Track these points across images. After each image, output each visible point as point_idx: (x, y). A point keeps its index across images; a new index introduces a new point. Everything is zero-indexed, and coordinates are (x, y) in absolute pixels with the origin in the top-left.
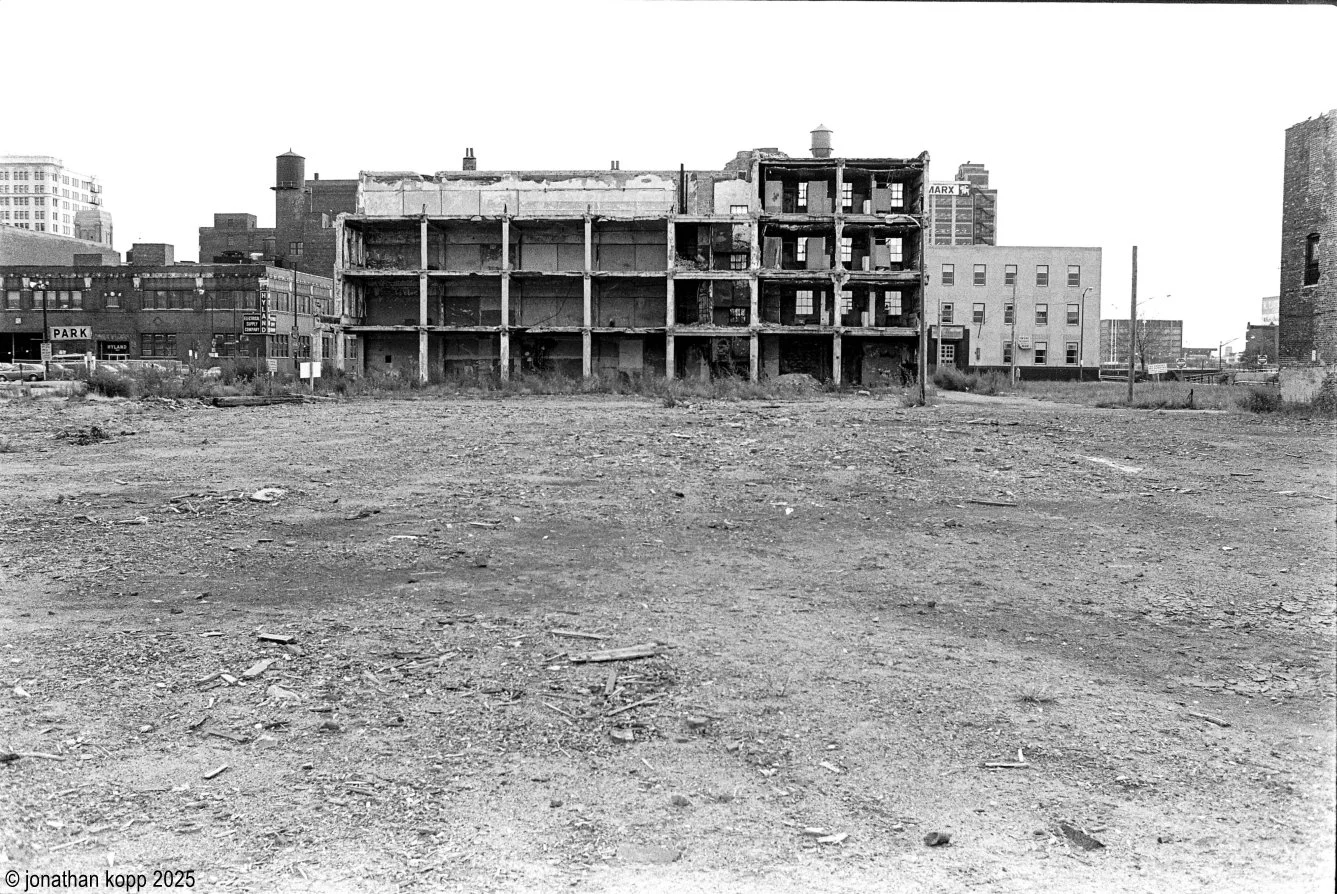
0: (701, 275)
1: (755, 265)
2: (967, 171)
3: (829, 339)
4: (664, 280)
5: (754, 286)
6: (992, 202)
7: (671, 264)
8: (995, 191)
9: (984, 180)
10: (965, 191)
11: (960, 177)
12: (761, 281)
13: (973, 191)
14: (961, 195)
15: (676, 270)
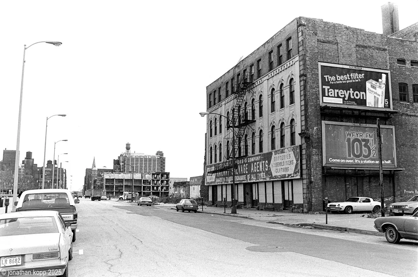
0: (146, 185)
1: (151, 184)
2: (159, 153)
3: (159, 192)
4: (141, 186)
5: (151, 187)
6: (164, 160)
7: (142, 184)
8: (165, 158)
9: (162, 155)
10: (159, 158)
11: (157, 154)
12: (152, 186)
13: (160, 158)
14: (158, 159)
15: (143, 185)
